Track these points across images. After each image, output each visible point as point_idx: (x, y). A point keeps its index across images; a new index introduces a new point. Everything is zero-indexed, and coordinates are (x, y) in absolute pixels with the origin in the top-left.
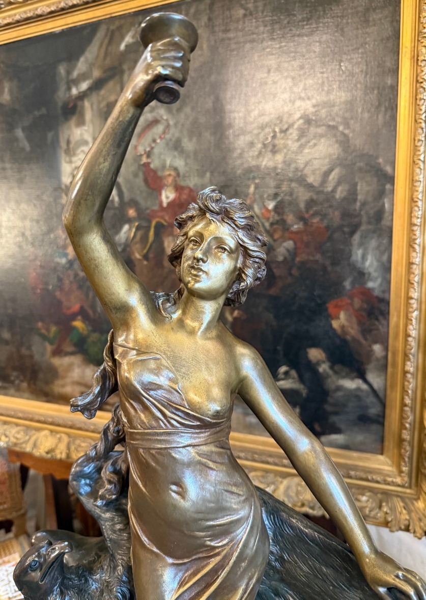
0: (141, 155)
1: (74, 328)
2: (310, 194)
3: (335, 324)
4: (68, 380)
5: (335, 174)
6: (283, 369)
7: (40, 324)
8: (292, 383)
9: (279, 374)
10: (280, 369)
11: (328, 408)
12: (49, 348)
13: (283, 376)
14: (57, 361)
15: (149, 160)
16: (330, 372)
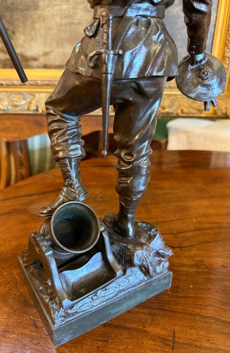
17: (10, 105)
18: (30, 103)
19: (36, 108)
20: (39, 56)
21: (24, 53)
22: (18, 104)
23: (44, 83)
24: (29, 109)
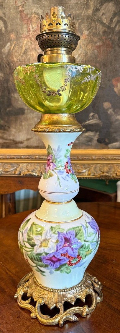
0: (19, 6)
2: (104, 28)
3: (116, 90)
5: (116, 19)
6: (92, 114)
8: (96, 120)
9: (90, 117)
10: (90, 115)
11: (111, 130)
13: (92, 118)
15: (24, 9)
16: (113, 113)
17: (4, 171)
18: (16, 169)
19: (19, 173)
20: (24, 141)
21: (15, 139)
22: (8, 170)
23: (26, 157)
24: (15, 173)
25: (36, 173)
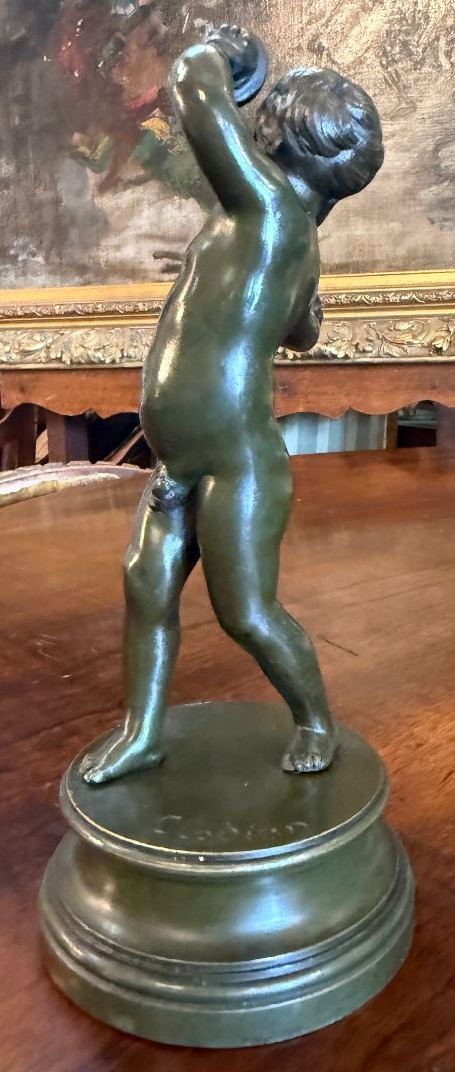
1: (146, 132)
4: (130, 233)
7: (77, 137)
12: (93, 178)
14: (107, 202)
25: (339, 348)
